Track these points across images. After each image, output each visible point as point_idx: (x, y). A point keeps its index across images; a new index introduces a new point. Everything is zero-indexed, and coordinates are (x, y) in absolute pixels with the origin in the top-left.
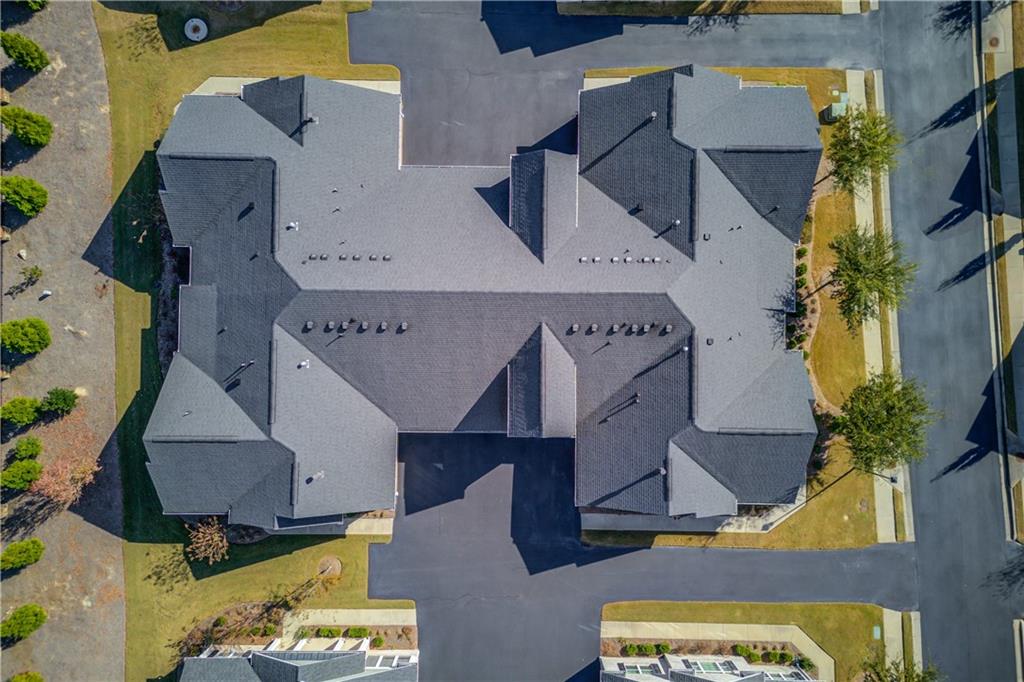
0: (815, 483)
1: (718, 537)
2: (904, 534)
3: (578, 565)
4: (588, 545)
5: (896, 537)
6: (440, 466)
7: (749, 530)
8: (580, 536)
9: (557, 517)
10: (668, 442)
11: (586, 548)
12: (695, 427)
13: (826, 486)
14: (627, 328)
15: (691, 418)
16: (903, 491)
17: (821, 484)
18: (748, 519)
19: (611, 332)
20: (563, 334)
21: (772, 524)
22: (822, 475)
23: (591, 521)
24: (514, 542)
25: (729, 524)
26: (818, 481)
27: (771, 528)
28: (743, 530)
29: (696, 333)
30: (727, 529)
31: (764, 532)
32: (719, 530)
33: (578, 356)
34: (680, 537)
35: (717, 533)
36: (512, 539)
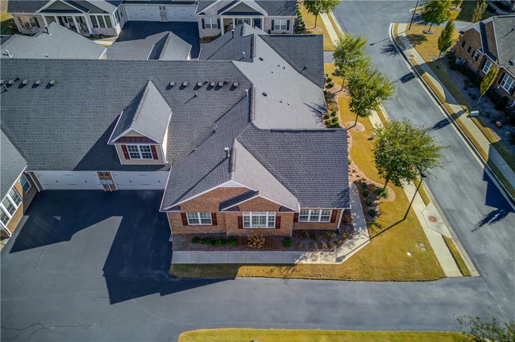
0: (373, 226)
1: (297, 268)
2: (466, 268)
3: (162, 295)
4: (175, 277)
5: (461, 272)
6: (59, 218)
7: (323, 262)
8: (169, 269)
9: (151, 255)
10: (234, 140)
11: (172, 279)
12: (253, 125)
13: (383, 229)
14: (208, 84)
15: (250, 120)
16: (451, 237)
17: (380, 227)
18: (322, 254)
19: (197, 87)
20: (163, 89)
21: (344, 257)
22: (377, 220)
23: (182, 257)
24: (104, 275)
25: (305, 258)
26: (376, 225)
27: (344, 260)
28: (318, 262)
29: (254, 86)
30: (304, 262)
31: (339, 263)
32: (297, 262)
33: (173, 104)
34: (262, 268)
35: (297, 264)
36: (103, 273)
